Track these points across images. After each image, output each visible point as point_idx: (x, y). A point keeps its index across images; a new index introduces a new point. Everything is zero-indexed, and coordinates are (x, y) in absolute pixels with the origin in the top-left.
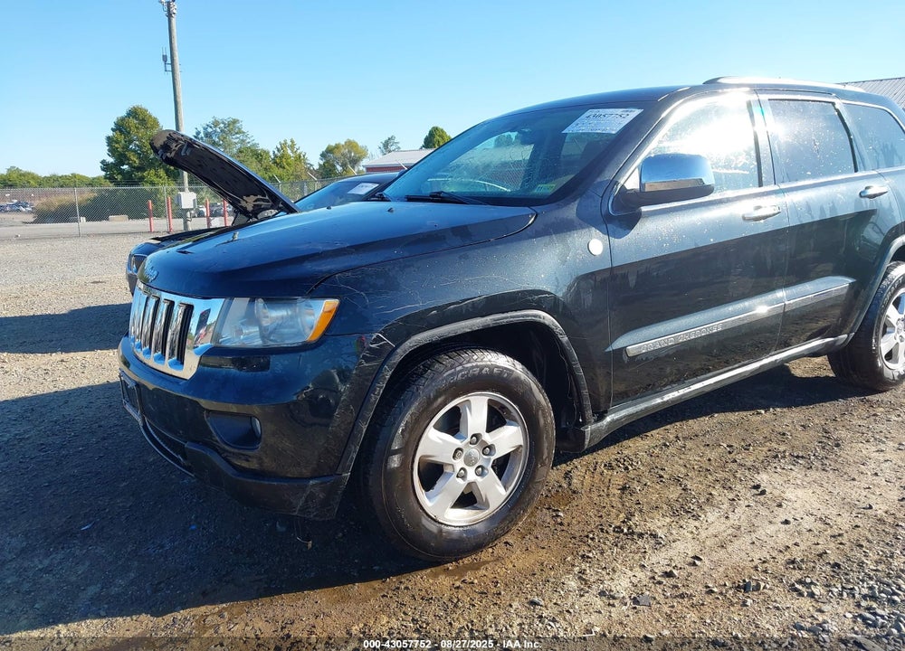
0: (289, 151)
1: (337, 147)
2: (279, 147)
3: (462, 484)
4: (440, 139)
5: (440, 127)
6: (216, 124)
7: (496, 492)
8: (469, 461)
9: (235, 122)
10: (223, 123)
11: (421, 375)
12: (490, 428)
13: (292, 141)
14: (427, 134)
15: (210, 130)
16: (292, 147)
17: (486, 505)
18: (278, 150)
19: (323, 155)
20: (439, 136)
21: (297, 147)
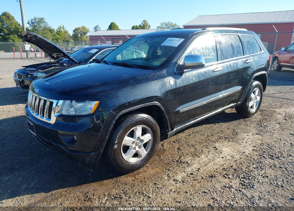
0: (62, 30)
1: (79, 28)
2: (58, 28)
3: (134, 151)
4: (114, 26)
5: (114, 22)
6: (35, 19)
7: (144, 153)
8: (136, 145)
9: (42, 19)
10: (38, 19)
11: (123, 122)
12: (142, 135)
13: (63, 26)
14: (110, 24)
15: (33, 21)
16: (63, 28)
17: (141, 156)
18: (58, 29)
19: (74, 31)
20: (114, 25)
21: (65, 28)
